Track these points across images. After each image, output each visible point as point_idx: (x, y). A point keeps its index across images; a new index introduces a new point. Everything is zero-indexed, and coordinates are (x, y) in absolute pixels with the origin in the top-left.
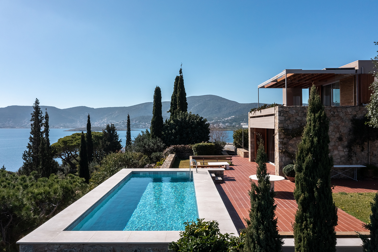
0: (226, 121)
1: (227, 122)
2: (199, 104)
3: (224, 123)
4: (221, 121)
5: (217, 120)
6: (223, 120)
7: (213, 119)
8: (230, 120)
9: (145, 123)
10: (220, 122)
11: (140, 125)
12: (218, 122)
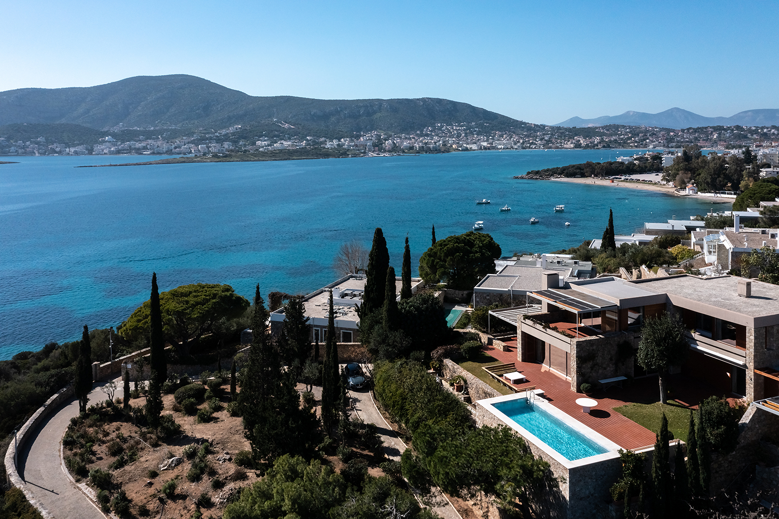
0: (223, 136)
1: (227, 139)
2: (158, 95)
3: (219, 140)
4: (212, 136)
5: (204, 133)
6: (217, 134)
7: (194, 133)
8: (233, 134)
9: (23, 143)
10: (211, 139)
11: (11, 147)
12: (207, 139)
